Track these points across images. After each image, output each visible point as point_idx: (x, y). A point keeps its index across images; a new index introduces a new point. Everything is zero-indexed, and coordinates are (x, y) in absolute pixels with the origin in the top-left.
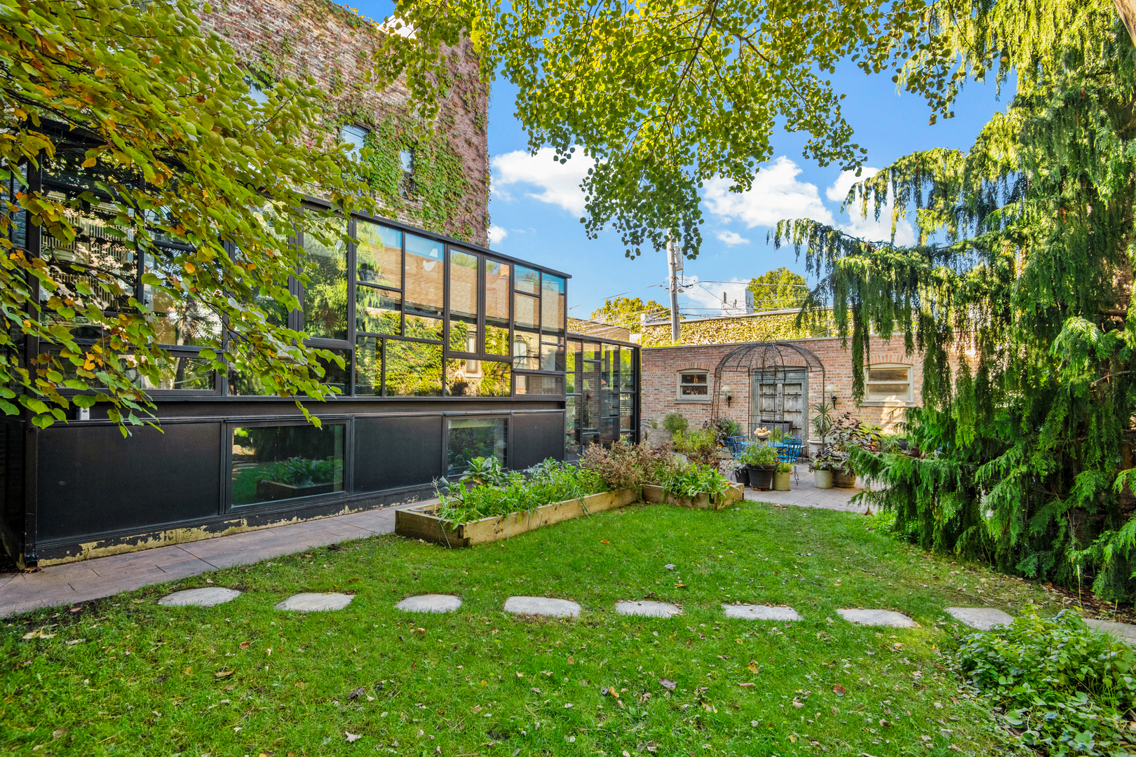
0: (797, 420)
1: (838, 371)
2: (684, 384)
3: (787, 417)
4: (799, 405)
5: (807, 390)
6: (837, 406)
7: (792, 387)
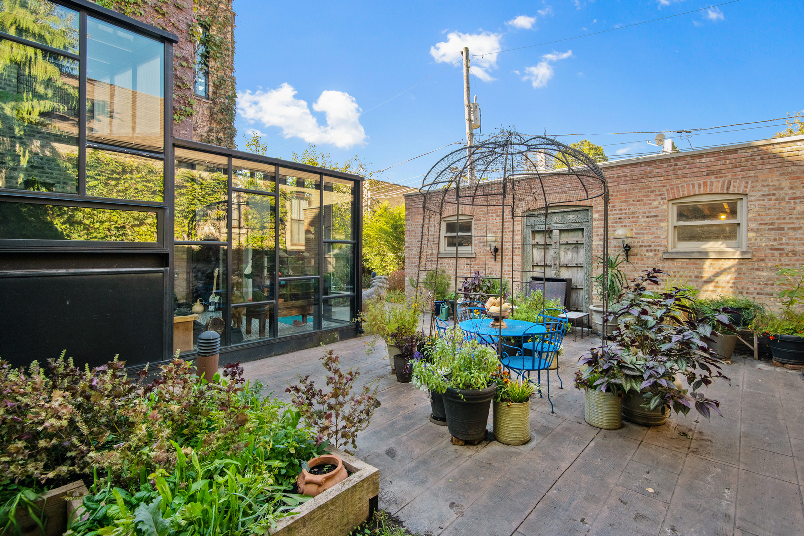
0: (577, 277)
1: (632, 209)
2: (449, 234)
3: (565, 274)
4: (580, 257)
5: (591, 237)
6: (631, 258)
7: (572, 234)
